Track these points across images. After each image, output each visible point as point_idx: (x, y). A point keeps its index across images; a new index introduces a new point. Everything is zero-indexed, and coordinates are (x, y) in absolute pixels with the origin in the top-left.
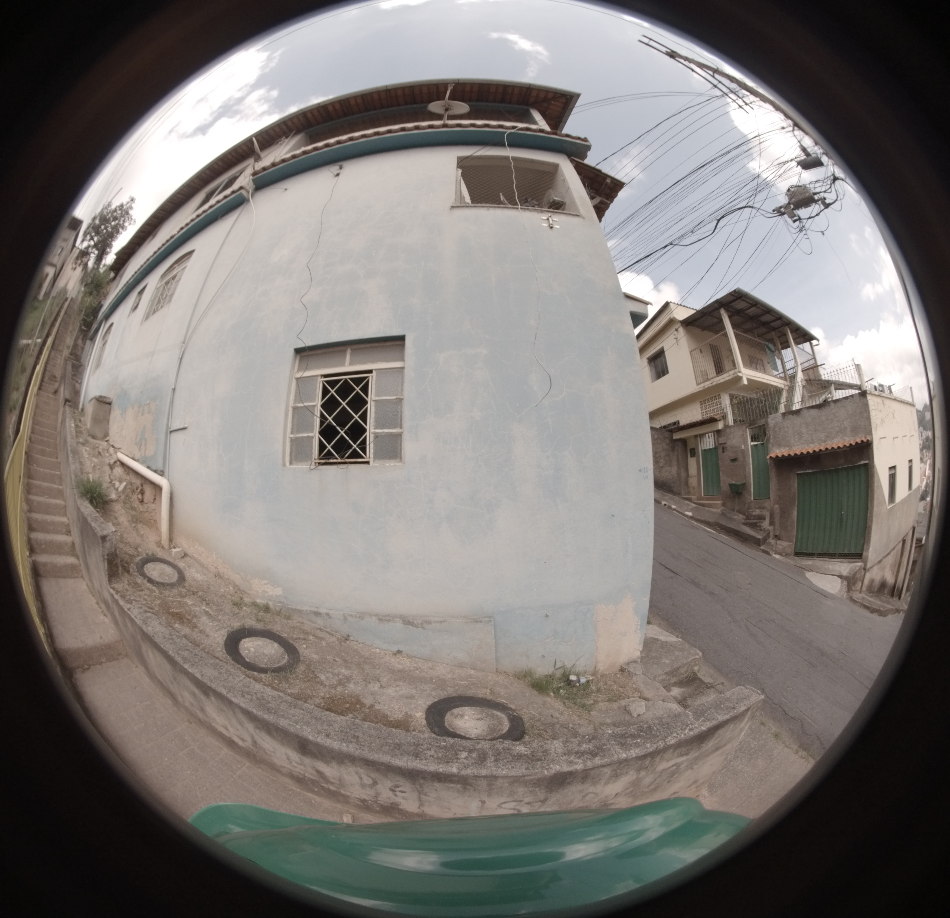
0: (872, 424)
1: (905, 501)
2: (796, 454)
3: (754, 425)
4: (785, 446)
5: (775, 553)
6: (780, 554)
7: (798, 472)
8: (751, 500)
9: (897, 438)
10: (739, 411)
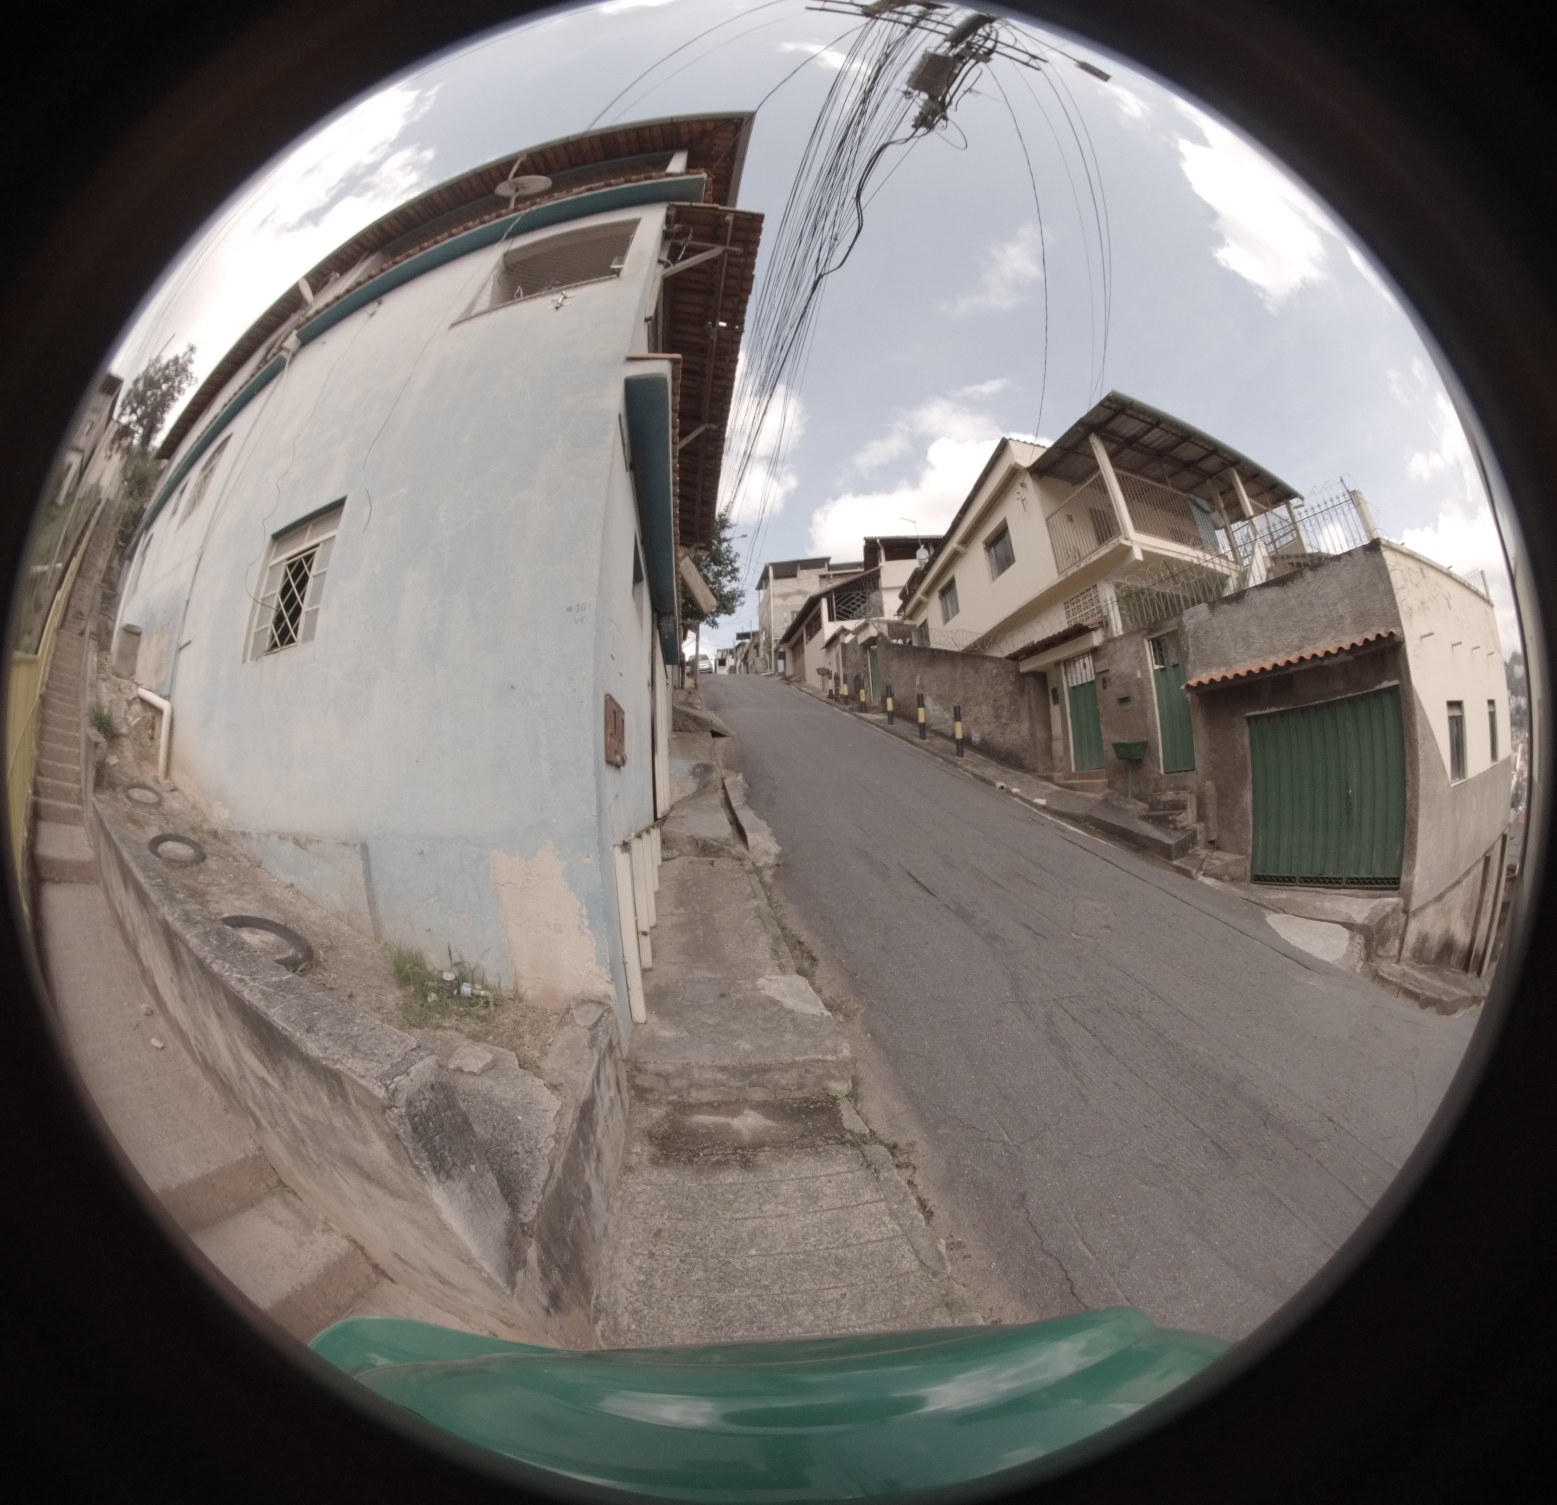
0: (1399, 607)
1: (1488, 778)
2: (1237, 676)
3: (1158, 630)
4: (1219, 664)
5: (1204, 875)
6: (1217, 877)
7: (1248, 714)
8: (1160, 774)
9: (1460, 645)
10: (1130, 611)
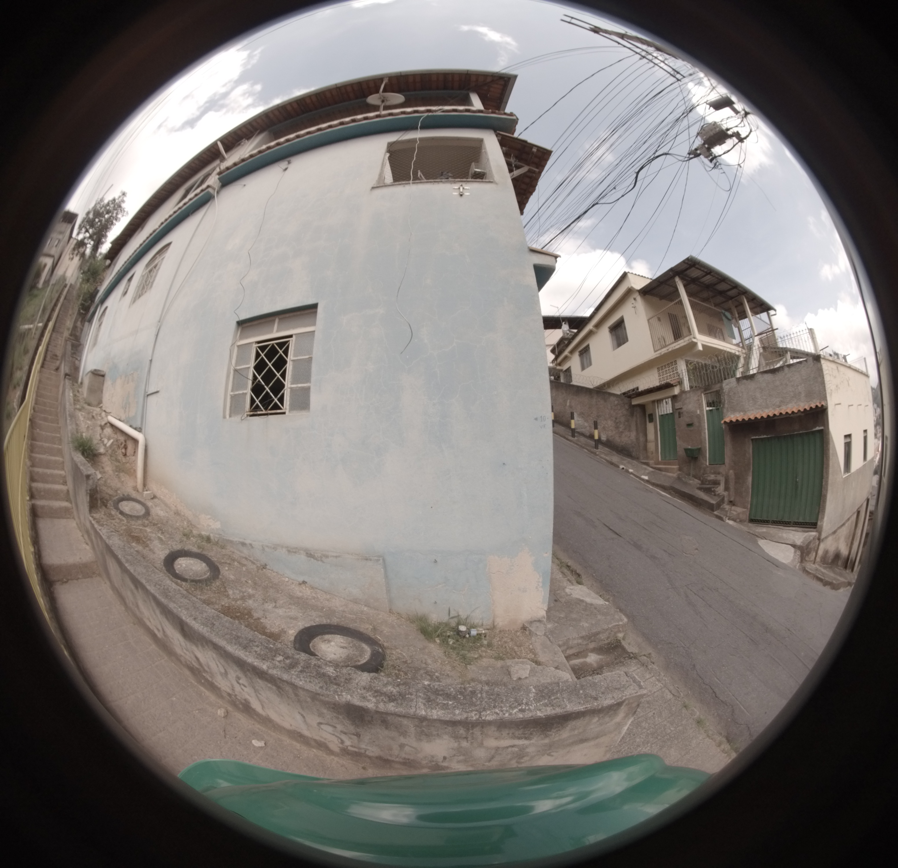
0: (827, 389)
1: (859, 471)
2: (750, 419)
3: (709, 390)
4: (740, 411)
5: (729, 519)
6: (734, 520)
7: (753, 438)
8: (706, 465)
9: (852, 405)
10: (694, 376)
